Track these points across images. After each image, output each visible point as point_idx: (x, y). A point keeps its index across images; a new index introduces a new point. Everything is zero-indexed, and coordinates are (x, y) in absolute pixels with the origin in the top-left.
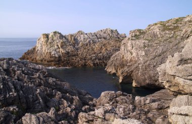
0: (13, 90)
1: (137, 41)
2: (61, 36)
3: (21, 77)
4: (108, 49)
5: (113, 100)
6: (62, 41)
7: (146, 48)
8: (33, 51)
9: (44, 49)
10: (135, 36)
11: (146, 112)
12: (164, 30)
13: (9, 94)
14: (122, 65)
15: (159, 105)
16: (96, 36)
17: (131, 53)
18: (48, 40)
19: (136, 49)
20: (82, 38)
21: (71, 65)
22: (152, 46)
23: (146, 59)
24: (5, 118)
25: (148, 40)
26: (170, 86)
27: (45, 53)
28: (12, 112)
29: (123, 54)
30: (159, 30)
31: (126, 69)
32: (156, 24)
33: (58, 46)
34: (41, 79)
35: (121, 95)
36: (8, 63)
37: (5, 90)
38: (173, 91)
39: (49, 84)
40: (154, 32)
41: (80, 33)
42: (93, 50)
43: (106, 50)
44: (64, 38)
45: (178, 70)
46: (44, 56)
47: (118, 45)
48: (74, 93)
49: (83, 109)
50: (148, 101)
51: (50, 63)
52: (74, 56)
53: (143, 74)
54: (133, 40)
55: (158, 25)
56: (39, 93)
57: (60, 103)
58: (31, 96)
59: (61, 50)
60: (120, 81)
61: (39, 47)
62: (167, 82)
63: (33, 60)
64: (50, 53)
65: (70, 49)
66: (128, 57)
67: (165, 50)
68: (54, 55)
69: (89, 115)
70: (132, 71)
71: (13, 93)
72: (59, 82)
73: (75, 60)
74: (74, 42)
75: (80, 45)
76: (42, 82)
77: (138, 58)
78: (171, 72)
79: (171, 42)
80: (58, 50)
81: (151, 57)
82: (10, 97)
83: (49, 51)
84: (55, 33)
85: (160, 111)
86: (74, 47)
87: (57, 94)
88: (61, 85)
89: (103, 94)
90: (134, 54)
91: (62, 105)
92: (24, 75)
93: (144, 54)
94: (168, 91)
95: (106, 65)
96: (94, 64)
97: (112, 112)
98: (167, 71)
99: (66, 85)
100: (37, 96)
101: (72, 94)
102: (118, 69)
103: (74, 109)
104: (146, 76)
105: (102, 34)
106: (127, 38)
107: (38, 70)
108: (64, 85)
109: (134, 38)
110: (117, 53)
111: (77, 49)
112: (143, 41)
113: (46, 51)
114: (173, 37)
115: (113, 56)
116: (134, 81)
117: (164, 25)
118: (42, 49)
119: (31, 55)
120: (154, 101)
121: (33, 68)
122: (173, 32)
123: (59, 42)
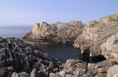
0: (11, 57)
1: (93, 28)
2: (47, 25)
3: (18, 49)
4: (75, 33)
5: (74, 65)
6: (47, 27)
7: (99, 33)
8: (31, 33)
9: (37, 32)
10: (92, 25)
11: (94, 74)
12: (110, 21)
13: (8, 59)
14: (84, 43)
15: (103, 70)
16: (68, 24)
17: (89, 35)
18: (39, 27)
19: (92, 33)
20: (60, 26)
21: (52, 42)
22: (102, 31)
23: (99, 39)
24: (5, 74)
25: (100, 27)
26: (109, 58)
27: (38, 35)
28: (9, 71)
29: (84, 36)
30: (108, 21)
31: (86, 45)
32: (105, 17)
33: (45, 30)
34: (30, 50)
35: (79, 62)
36: (11, 40)
37: (7, 57)
38: (111, 62)
39: (35, 53)
40: (104, 22)
41: (59, 23)
42: (66, 33)
43: (74, 33)
44: (49, 26)
45: (113, 47)
46: (36, 36)
47: (81, 31)
48: (50, 60)
49: (54, 70)
50: (96, 67)
51: (40, 41)
52: (55, 36)
53: (97, 49)
54: (91, 27)
55: (107, 18)
56: (27, 59)
57: (40, 66)
58: (22, 61)
59: (47, 33)
60: (82, 53)
61: (34, 31)
62: (107, 55)
63: (30, 39)
64: (40, 35)
65: (52, 32)
66: (87, 38)
67: (111, 33)
68: (42, 36)
69: (56, 74)
70: (89, 47)
71: (11, 59)
72: (41, 53)
73: (55, 39)
74: (55, 28)
75: (58, 30)
76: (30, 52)
77: (94, 39)
78: (109, 49)
79: (115, 29)
80: (45, 33)
81: (102, 38)
82: (9, 61)
83: (39, 34)
84: (43, 23)
85: (104, 74)
86: (55, 31)
87: (39, 60)
88: (42, 54)
89: (67, 61)
90: (91, 36)
91: (41, 67)
92: (19, 48)
93: (97, 36)
94: (108, 61)
95: (74, 42)
96: (66, 42)
97: (71, 74)
98: (107, 48)
99: (46, 55)
100: (25, 61)
101: (49, 60)
102: (81, 45)
103: (48, 70)
104: (98, 50)
105: (72, 23)
106: (87, 26)
107: (29, 45)
108: (44, 55)
109: (91, 26)
110: (81, 35)
111: (57, 33)
112: (97, 28)
113: (38, 33)
114: (116, 25)
115: (78, 37)
116: (90, 53)
117: (111, 18)
118: (35, 32)
119: (29, 36)
120: (100, 67)
121: (26, 44)
122: (116, 22)
123: (45, 28)
